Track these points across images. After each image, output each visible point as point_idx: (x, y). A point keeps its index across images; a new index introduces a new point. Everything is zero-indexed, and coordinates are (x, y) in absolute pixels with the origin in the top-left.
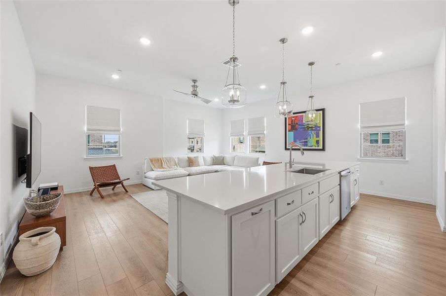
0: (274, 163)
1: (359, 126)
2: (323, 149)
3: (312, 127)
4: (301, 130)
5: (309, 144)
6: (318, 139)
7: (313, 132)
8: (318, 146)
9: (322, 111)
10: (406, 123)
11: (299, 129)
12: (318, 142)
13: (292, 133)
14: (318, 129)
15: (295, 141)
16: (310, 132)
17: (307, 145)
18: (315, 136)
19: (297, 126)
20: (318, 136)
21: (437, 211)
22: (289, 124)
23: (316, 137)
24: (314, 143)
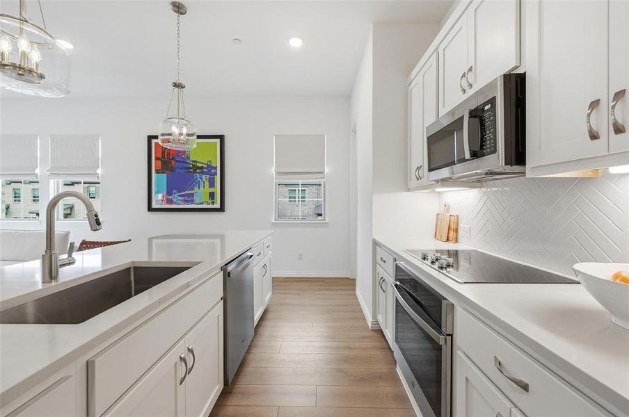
0: (120, 242)
1: (273, 170)
2: (221, 209)
3: (202, 168)
4: (182, 171)
5: (197, 199)
6: (212, 190)
7: (204, 176)
8: (213, 203)
9: (219, 140)
10: (326, 170)
11: (177, 170)
12: (212, 195)
13: (164, 176)
14: (213, 171)
15: (169, 193)
16: (198, 175)
17: (192, 202)
18: (207, 183)
19: (173, 162)
20: (212, 185)
21: (357, 289)
22: (157, 159)
23: (210, 187)
24: (207, 198)
